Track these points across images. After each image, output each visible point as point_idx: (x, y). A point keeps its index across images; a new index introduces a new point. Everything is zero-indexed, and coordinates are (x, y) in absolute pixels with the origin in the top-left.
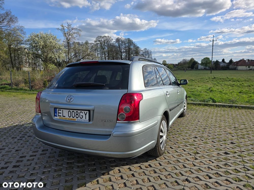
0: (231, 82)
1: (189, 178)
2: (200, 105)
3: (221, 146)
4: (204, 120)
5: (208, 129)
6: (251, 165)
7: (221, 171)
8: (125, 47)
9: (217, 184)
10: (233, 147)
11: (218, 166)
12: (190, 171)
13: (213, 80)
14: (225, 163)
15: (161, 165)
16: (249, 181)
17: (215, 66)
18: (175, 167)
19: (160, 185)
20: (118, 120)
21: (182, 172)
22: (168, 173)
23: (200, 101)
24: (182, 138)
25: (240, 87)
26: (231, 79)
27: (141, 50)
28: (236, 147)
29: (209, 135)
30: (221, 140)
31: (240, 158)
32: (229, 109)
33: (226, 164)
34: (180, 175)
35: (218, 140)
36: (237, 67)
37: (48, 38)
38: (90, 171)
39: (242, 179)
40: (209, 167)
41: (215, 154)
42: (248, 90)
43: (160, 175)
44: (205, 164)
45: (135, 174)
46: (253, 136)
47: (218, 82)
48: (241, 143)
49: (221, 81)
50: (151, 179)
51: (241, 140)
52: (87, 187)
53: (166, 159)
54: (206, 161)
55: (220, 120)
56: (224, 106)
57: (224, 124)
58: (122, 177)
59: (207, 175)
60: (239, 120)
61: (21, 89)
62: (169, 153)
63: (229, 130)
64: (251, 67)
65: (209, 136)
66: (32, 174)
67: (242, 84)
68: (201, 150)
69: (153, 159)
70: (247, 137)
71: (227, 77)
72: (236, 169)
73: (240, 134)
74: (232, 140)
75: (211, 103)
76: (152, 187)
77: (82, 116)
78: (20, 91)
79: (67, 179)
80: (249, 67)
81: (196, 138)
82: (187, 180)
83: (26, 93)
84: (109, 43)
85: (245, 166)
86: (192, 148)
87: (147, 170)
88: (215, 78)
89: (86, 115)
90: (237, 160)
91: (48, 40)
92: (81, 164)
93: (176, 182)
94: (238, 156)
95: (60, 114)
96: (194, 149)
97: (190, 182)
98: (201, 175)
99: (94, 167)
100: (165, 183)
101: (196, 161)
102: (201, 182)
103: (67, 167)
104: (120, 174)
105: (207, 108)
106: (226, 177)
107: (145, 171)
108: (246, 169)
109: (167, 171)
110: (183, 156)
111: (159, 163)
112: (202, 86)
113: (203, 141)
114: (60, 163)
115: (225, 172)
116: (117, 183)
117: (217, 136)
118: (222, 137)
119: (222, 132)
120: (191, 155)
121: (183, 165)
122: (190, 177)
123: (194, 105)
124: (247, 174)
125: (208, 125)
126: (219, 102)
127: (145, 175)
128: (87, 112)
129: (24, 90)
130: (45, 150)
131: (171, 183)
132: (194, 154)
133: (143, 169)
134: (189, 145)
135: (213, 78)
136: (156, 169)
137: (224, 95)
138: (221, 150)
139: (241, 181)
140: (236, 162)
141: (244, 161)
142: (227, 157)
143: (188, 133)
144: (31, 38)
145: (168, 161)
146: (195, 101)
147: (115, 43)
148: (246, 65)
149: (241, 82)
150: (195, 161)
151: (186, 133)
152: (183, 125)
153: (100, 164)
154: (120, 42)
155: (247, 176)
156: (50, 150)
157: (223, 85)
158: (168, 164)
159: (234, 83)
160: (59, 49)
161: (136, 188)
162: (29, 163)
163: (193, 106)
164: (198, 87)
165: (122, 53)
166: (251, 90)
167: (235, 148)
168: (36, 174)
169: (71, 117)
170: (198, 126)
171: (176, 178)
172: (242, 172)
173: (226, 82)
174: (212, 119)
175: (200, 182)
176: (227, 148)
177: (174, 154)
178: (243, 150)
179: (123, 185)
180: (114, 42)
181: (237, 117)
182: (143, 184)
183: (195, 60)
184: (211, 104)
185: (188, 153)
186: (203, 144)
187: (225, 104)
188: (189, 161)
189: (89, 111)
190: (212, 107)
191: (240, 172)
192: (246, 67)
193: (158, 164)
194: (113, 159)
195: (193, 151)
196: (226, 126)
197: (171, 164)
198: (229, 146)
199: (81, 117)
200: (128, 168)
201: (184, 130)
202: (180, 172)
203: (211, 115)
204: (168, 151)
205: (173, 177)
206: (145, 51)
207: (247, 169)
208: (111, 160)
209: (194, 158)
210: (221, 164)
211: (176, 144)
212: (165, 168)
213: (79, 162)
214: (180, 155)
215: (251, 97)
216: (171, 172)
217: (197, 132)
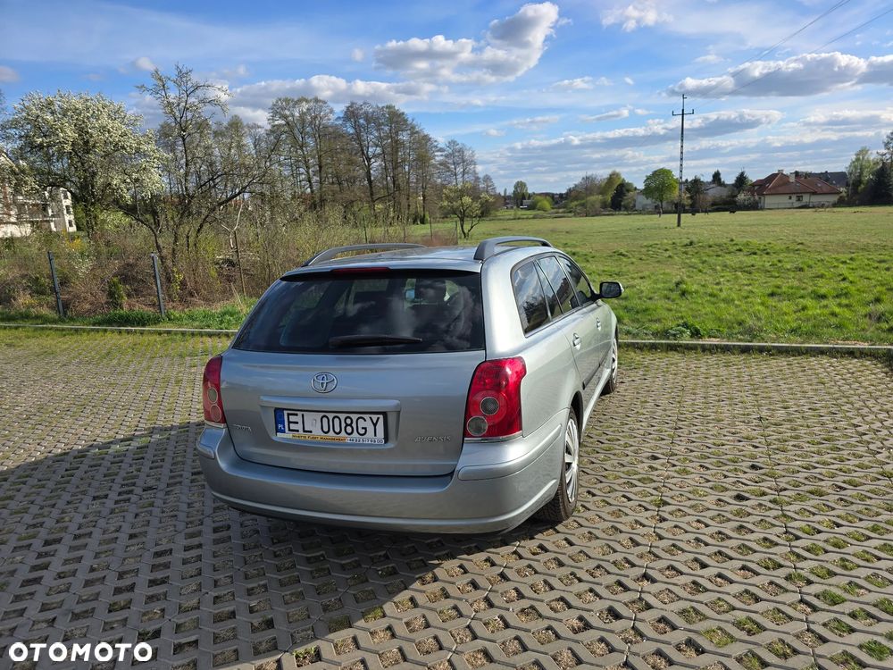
0: (745, 259)
1: (650, 572)
2: (653, 347)
3: (726, 477)
4: (671, 401)
5: (685, 430)
6: (803, 524)
7: (729, 547)
8: (380, 138)
9: (722, 578)
10: (757, 479)
11: (720, 533)
12: (650, 552)
13: (686, 253)
14: (738, 524)
15: (571, 544)
16: (798, 565)
17: (691, 198)
18: (609, 547)
19: (579, 596)
20: (465, 434)
21: (630, 558)
22: (596, 563)
23: (652, 334)
24: (615, 462)
25: (773, 273)
26: (743, 245)
27: (436, 147)
28: (764, 477)
29: (691, 447)
30: (725, 461)
31: (777, 507)
32: (743, 357)
33: (741, 527)
34: (627, 565)
35: (715, 460)
36: (763, 198)
37: (91, 112)
38: (381, 576)
39: (782, 563)
40: (697, 540)
41: (710, 501)
42: (796, 283)
43: (576, 571)
44: (686, 532)
45: (508, 572)
46: (808, 442)
47: (704, 259)
48: (779, 464)
49: (711, 253)
50: (555, 582)
51: (777, 457)
52: (390, 617)
53: (582, 526)
54: (688, 523)
55: (717, 398)
56: (725, 349)
57: (730, 409)
58: (475, 585)
59: (696, 560)
60: (770, 395)
61: (25, 317)
62: (589, 510)
63: (745, 430)
64: (806, 199)
65: (692, 451)
66: (217, 597)
67: (780, 265)
68: (672, 493)
69: (547, 529)
70: (794, 446)
71: (732, 240)
72: (765, 539)
73: (775, 437)
74: (753, 457)
75: (686, 340)
76: (561, 603)
77: (365, 429)
78: (21, 323)
79: (326, 601)
80: (799, 199)
81: (655, 458)
82: (646, 577)
83: (46, 328)
84: (320, 125)
85: (790, 530)
86: (648, 489)
87: (539, 561)
88: (691, 243)
89: (375, 425)
90: (767, 513)
91: (91, 119)
92: (348, 558)
93: (620, 583)
94: (770, 501)
95: (293, 426)
96: (654, 492)
97: (654, 581)
98: (680, 560)
99: (390, 566)
100: (591, 590)
101: (664, 525)
102: (682, 580)
103: (311, 572)
104: (468, 578)
105: (675, 357)
106: (742, 560)
107: (534, 564)
108: (791, 537)
109: (590, 557)
110: (627, 515)
111: (566, 539)
112: (653, 274)
113: (674, 466)
114: (287, 562)
115: (739, 548)
116: (467, 601)
117: (713, 450)
118: (727, 452)
119: (725, 436)
120: (647, 509)
121: (631, 539)
122: (652, 568)
123: (637, 351)
124: (794, 549)
125: (684, 416)
126: (710, 337)
127: (536, 572)
128: (378, 418)
129: (37, 317)
130: (222, 527)
131: (607, 587)
132: (656, 505)
133: (527, 559)
134: (639, 480)
135: (686, 245)
136: (560, 557)
137: (722, 305)
138: (727, 490)
139: (781, 566)
140: (768, 519)
141: (785, 516)
142: (743, 508)
143: (632, 446)
144: (24, 114)
145: (590, 533)
146: (638, 334)
147: (341, 122)
148: (790, 194)
149: (774, 255)
150: (659, 525)
151: (626, 445)
152: (614, 421)
153: (404, 555)
154: (362, 121)
155: (793, 553)
156: (235, 528)
157: (718, 267)
158: (590, 539)
159: (753, 262)
160: (137, 152)
161: (519, 609)
162: (191, 569)
163: (633, 354)
164: (641, 278)
165: (369, 160)
166: (804, 285)
167: (763, 481)
168: (229, 597)
169: (331, 433)
170: (655, 421)
171: (618, 575)
172: (781, 545)
173: (728, 256)
174: (694, 394)
175: (680, 577)
176: (743, 483)
177: (602, 510)
178: (783, 485)
179: (483, 605)
180: (339, 118)
181: (764, 385)
182: (535, 596)
183: (624, 180)
184: (688, 344)
185: (640, 505)
186: (676, 475)
187: (730, 343)
188: (644, 526)
189: (385, 414)
190: (693, 354)
191: (777, 544)
192: (790, 198)
193: (564, 542)
194: (436, 540)
195: (652, 498)
196: (734, 417)
197: (597, 538)
198: (745, 476)
199: (362, 431)
200: (484, 558)
201: (619, 436)
202: (625, 558)
203: (690, 383)
204: (585, 504)
205: (609, 573)
206: (450, 151)
207: (794, 535)
208: (429, 541)
209: (658, 517)
210: (728, 529)
211: (601, 482)
212: (585, 550)
213: (339, 554)
214: (619, 513)
215: (804, 308)
216: (603, 560)
217: (656, 440)
